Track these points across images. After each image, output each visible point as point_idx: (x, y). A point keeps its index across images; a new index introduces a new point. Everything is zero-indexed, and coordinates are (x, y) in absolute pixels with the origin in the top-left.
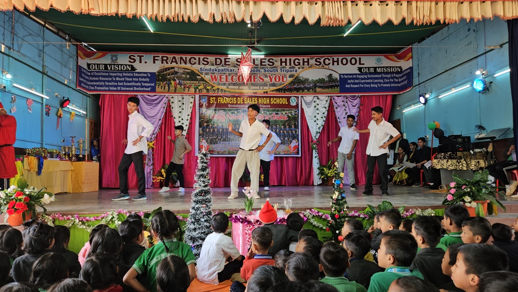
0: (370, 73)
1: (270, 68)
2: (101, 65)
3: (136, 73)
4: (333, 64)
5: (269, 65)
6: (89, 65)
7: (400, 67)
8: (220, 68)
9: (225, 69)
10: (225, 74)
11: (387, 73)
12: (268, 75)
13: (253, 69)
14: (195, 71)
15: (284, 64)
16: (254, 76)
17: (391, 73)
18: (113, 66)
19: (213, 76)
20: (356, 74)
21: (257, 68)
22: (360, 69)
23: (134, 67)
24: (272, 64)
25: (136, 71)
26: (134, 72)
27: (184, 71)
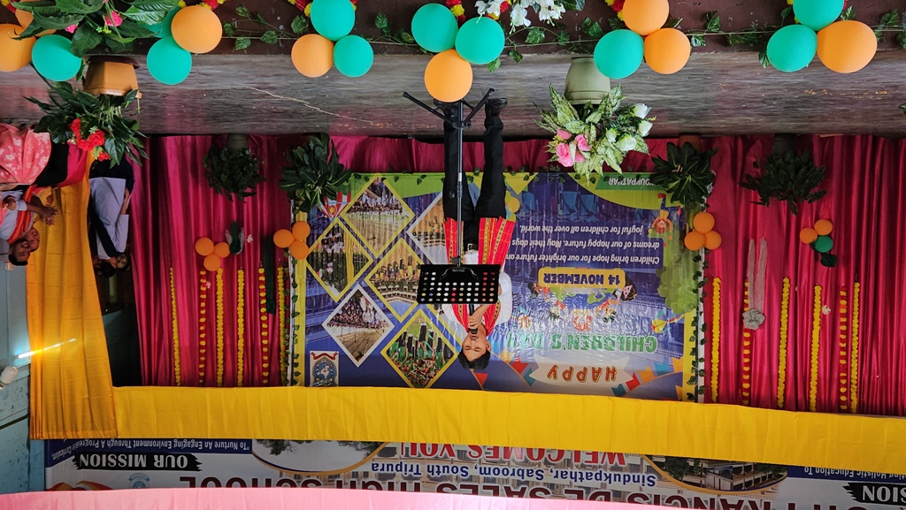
0: (164, 452)
1: (450, 478)
3: (848, 478)
4: (268, 481)
5: (453, 488)
7: (81, 466)
8: (594, 484)
9: (581, 479)
10: (583, 466)
11: (117, 451)
12: (456, 458)
13: (501, 475)
14: (671, 478)
16: (496, 455)
17: (107, 451)
19: (616, 460)
20: (205, 450)
21: (486, 480)
22: (193, 465)
23: (854, 494)
25: (846, 483)
26: (851, 479)
27: (705, 477)
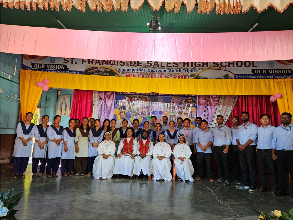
0: (263, 74)
1: (175, 69)
2: (42, 65)
3: (68, 71)
4: (229, 66)
5: (174, 66)
6: (33, 65)
7: (290, 70)
8: (134, 68)
9: (138, 69)
10: (137, 73)
11: (278, 74)
12: (173, 74)
13: (160, 70)
14: (113, 70)
15: (186, 66)
16: (161, 75)
17: (282, 74)
18: (51, 65)
19: (128, 75)
20: (249, 75)
22: (253, 71)
23: (67, 67)
24: (176, 65)
25: (69, 70)
26: (67, 71)
27: (105, 71)
